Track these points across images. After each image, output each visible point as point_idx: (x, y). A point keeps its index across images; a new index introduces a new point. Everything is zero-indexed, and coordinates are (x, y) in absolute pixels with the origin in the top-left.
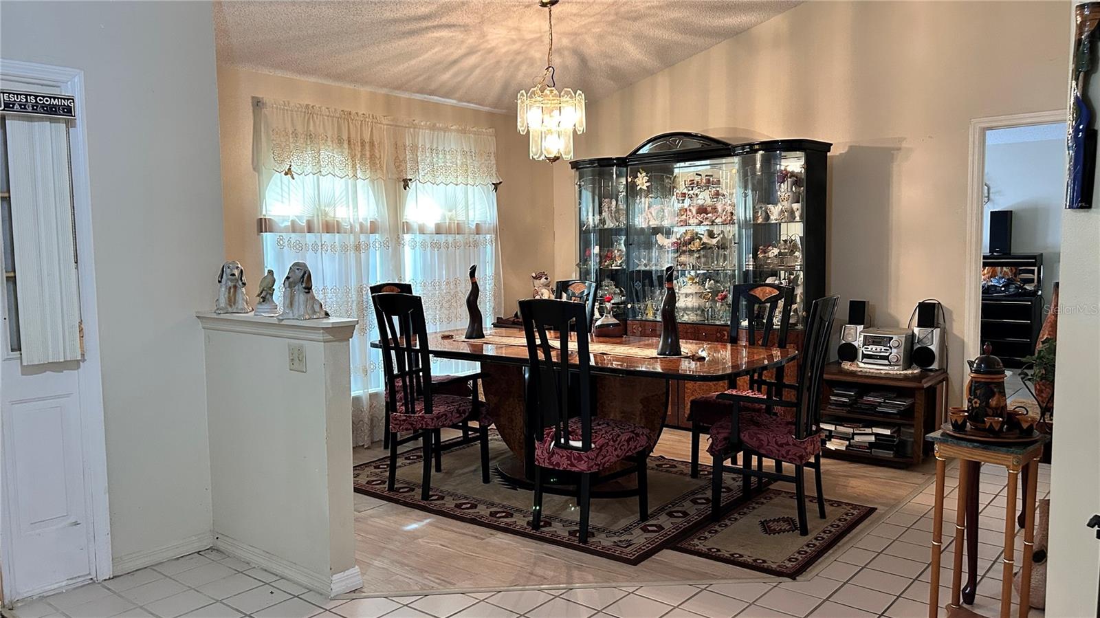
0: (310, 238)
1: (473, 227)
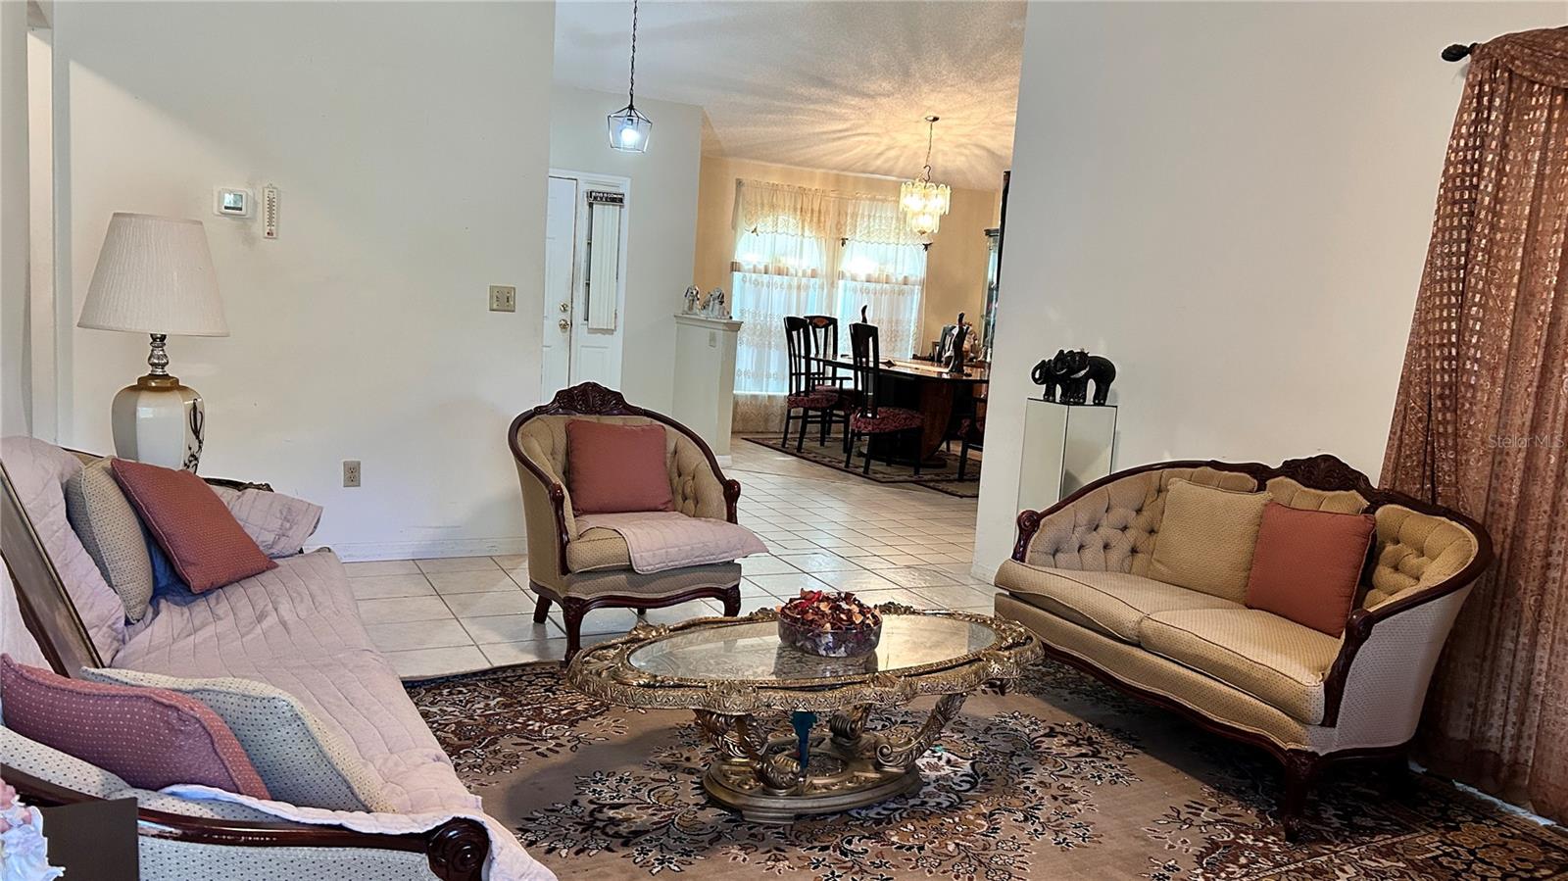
0: (764, 278)
1: (901, 279)
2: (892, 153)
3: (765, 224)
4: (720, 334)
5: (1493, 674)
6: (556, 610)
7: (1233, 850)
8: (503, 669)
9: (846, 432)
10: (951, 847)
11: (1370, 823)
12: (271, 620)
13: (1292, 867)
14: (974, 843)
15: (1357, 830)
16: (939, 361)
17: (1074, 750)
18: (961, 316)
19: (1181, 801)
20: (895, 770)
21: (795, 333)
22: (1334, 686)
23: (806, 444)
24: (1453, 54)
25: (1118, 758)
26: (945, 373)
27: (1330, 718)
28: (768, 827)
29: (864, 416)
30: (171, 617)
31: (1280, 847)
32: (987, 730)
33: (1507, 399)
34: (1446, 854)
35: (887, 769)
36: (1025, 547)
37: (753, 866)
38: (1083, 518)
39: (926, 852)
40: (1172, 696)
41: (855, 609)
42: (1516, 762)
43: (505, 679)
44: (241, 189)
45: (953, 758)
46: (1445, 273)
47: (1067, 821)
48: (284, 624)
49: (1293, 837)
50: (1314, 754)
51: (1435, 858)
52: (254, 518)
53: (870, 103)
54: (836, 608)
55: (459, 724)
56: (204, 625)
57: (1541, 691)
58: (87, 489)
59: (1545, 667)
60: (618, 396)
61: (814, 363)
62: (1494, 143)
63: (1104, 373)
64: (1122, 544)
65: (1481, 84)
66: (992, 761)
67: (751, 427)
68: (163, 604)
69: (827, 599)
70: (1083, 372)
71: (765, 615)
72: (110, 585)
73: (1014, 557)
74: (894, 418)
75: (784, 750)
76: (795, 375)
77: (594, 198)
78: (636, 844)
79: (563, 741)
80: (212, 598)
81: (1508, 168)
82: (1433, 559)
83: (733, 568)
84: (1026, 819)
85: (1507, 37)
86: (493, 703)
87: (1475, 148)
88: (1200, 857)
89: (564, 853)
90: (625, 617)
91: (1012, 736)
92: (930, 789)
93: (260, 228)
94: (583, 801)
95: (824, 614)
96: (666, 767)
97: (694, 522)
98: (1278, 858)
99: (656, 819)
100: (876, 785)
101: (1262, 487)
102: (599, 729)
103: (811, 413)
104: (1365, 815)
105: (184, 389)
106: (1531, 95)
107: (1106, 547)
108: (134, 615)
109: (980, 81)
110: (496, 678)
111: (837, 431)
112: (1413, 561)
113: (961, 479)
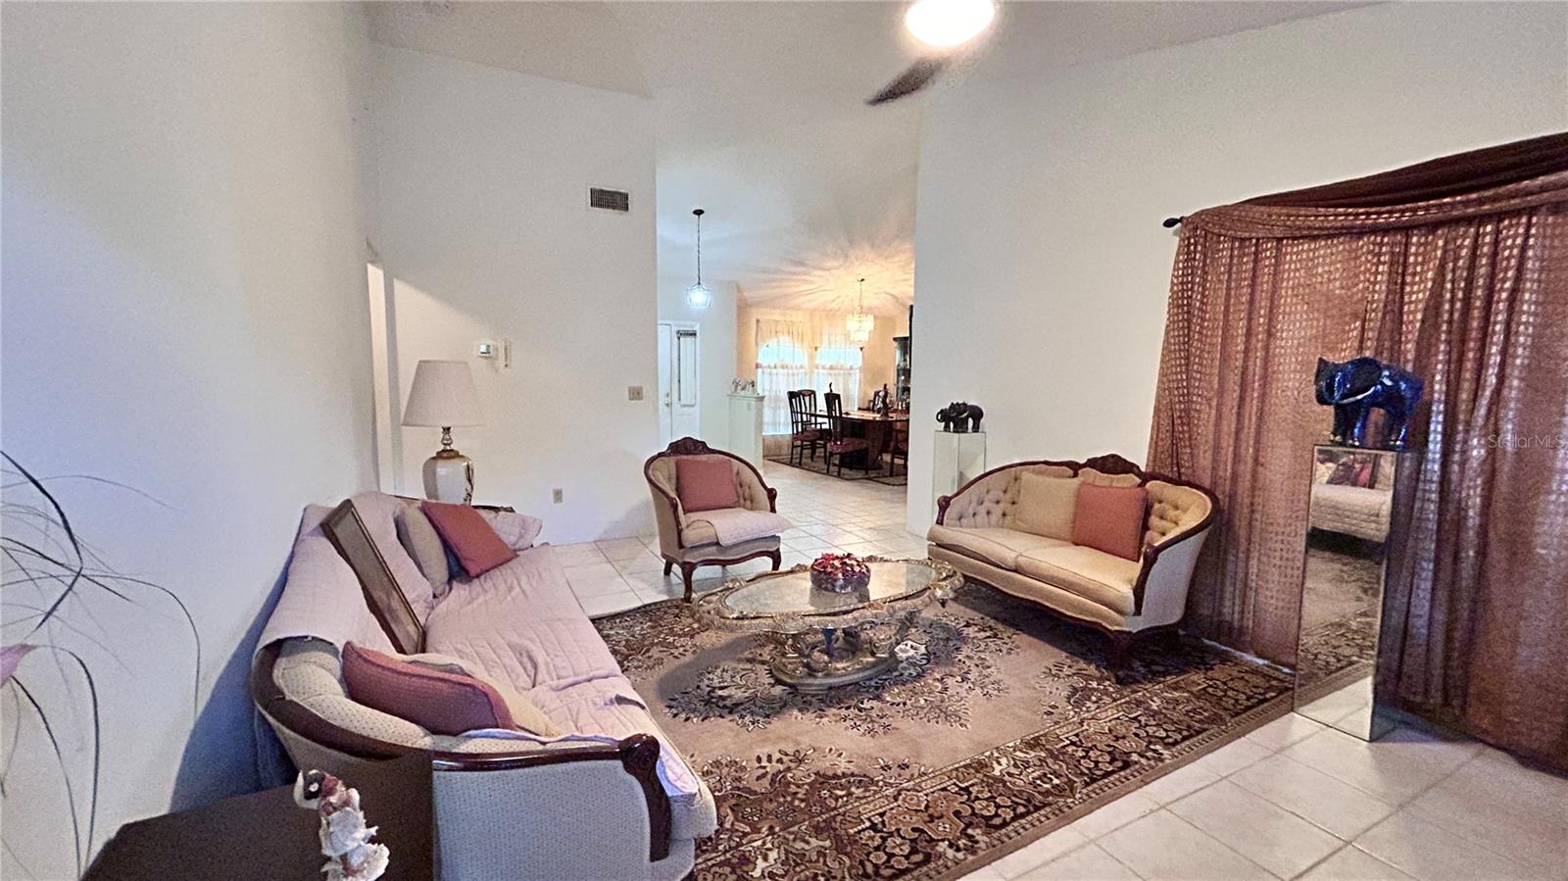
0: (774, 371)
1: (848, 367)
2: (840, 300)
3: (773, 342)
4: (753, 403)
5: (1224, 575)
6: (676, 568)
7: (1087, 693)
8: (649, 605)
9: (825, 452)
10: (922, 702)
11: (1161, 669)
12: (517, 590)
13: (1123, 701)
14: (935, 698)
15: (1155, 674)
16: (874, 411)
17: (982, 634)
18: (885, 385)
19: (1050, 663)
20: (883, 655)
21: (794, 400)
22: (1139, 591)
23: (804, 460)
24: (1169, 223)
25: (1009, 638)
26: (878, 417)
27: (1138, 612)
28: (813, 696)
29: (835, 444)
30: (460, 591)
31: (1114, 688)
32: (931, 625)
33: (1219, 417)
34: (1211, 686)
35: (878, 655)
36: (943, 516)
37: (807, 722)
38: (975, 498)
39: (908, 706)
40: (1040, 601)
41: (855, 563)
42: (1242, 626)
43: (651, 611)
44: (490, 342)
45: (914, 644)
46: (1177, 347)
47: (987, 680)
48: (523, 591)
49: (1120, 681)
50: (1130, 633)
51: (1204, 689)
52: (505, 529)
53: (827, 273)
54: (844, 564)
55: (627, 641)
56: (478, 595)
57: (1254, 585)
58: (409, 520)
59: (1255, 571)
60: (703, 444)
61: (804, 416)
62: (1199, 272)
63: (977, 414)
64: (997, 510)
65: (1189, 239)
66: (937, 644)
67: (772, 455)
68: (455, 584)
69: (837, 558)
70: (965, 414)
71: (800, 568)
72: (423, 574)
73: (937, 523)
74: (850, 444)
75: (816, 647)
76: (795, 423)
77: (681, 334)
78: (738, 712)
79: (688, 648)
80: (482, 578)
81: (1208, 285)
82: (1185, 511)
83: (776, 539)
84: (963, 681)
85: (1203, 211)
86: (645, 626)
87: (1188, 275)
88: (1069, 698)
89: (695, 720)
90: (715, 571)
91: (945, 628)
92: (904, 664)
93: (501, 362)
94: (703, 686)
95: (837, 568)
96: (750, 661)
97: (751, 513)
98: (1114, 695)
99: (746, 695)
100: (873, 665)
101: (1075, 475)
102: (708, 639)
103: (805, 443)
104: (1157, 664)
105: (462, 456)
106: (1219, 242)
107: (988, 513)
108: (438, 592)
109: (886, 258)
110: (645, 610)
111: (820, 452)
112: (1172, 513)
113: (891, 475)
